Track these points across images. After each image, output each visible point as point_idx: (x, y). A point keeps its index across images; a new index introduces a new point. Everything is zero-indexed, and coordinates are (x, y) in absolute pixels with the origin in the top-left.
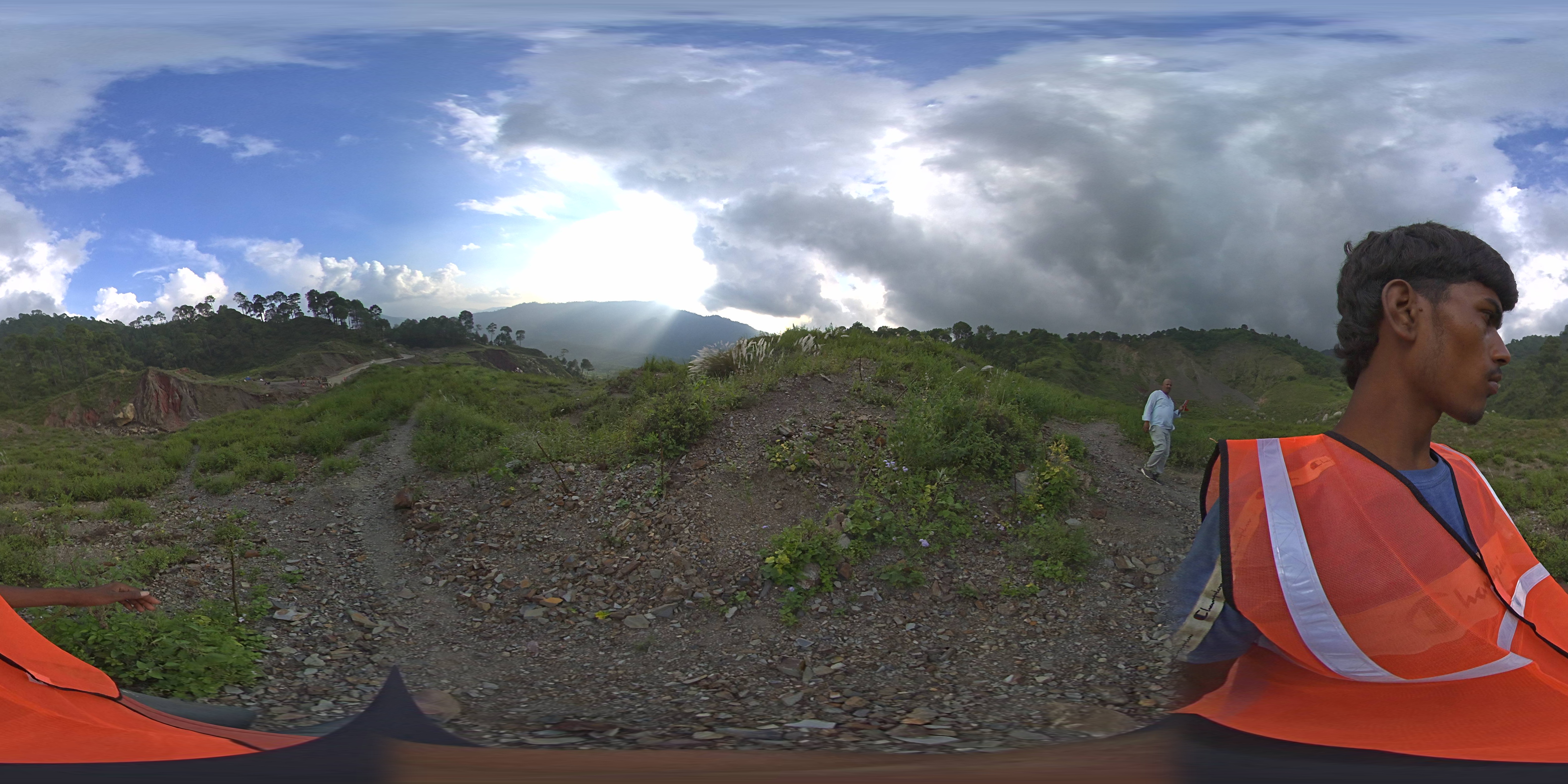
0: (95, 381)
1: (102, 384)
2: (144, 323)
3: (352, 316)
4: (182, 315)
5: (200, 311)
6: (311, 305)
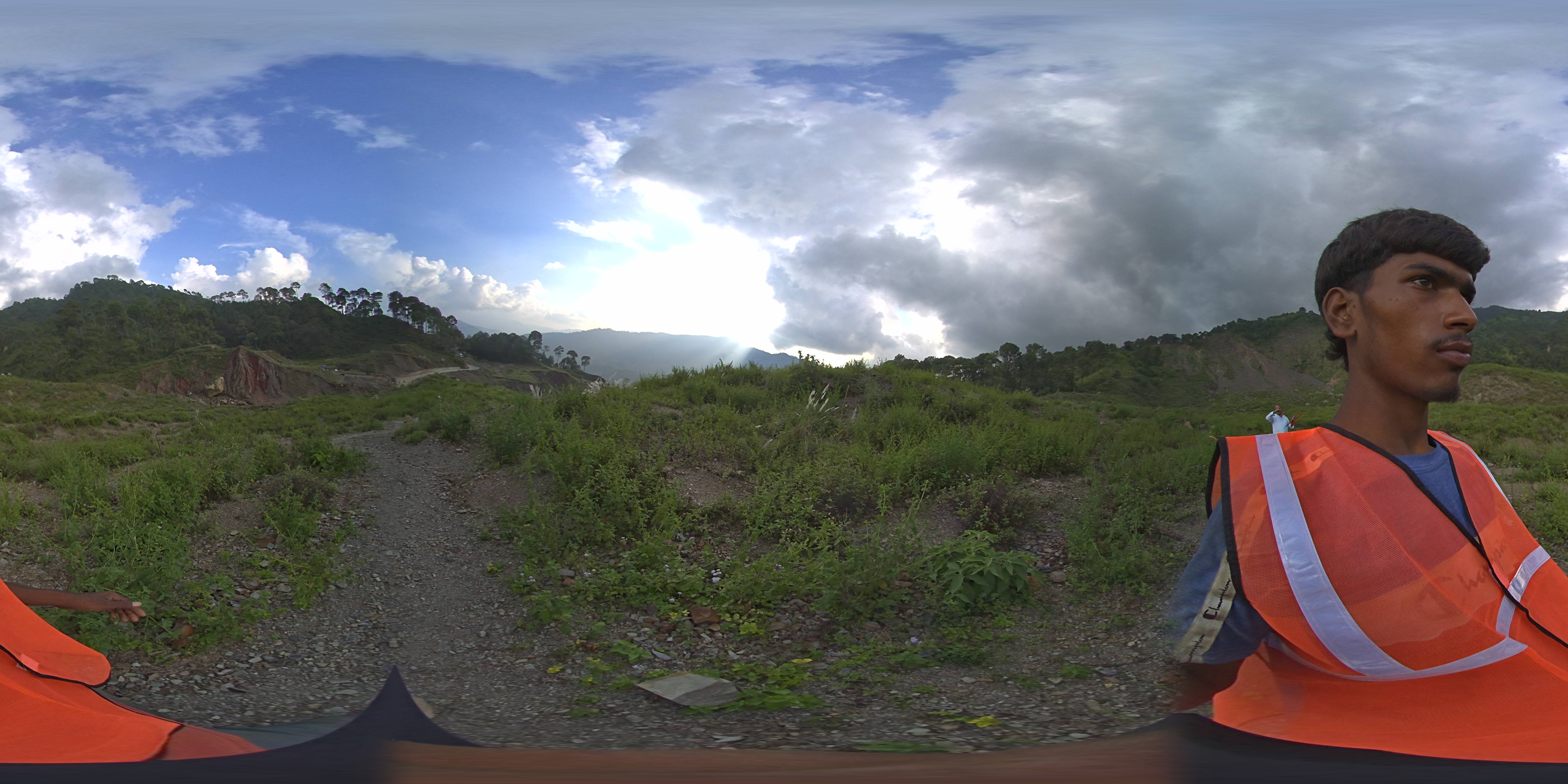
0: (185, 353)
1: (193, 356)
2: (226, 299)
3: (429, 322)
4: (265, 297)
5: (284, 295)
6: (391, 306)
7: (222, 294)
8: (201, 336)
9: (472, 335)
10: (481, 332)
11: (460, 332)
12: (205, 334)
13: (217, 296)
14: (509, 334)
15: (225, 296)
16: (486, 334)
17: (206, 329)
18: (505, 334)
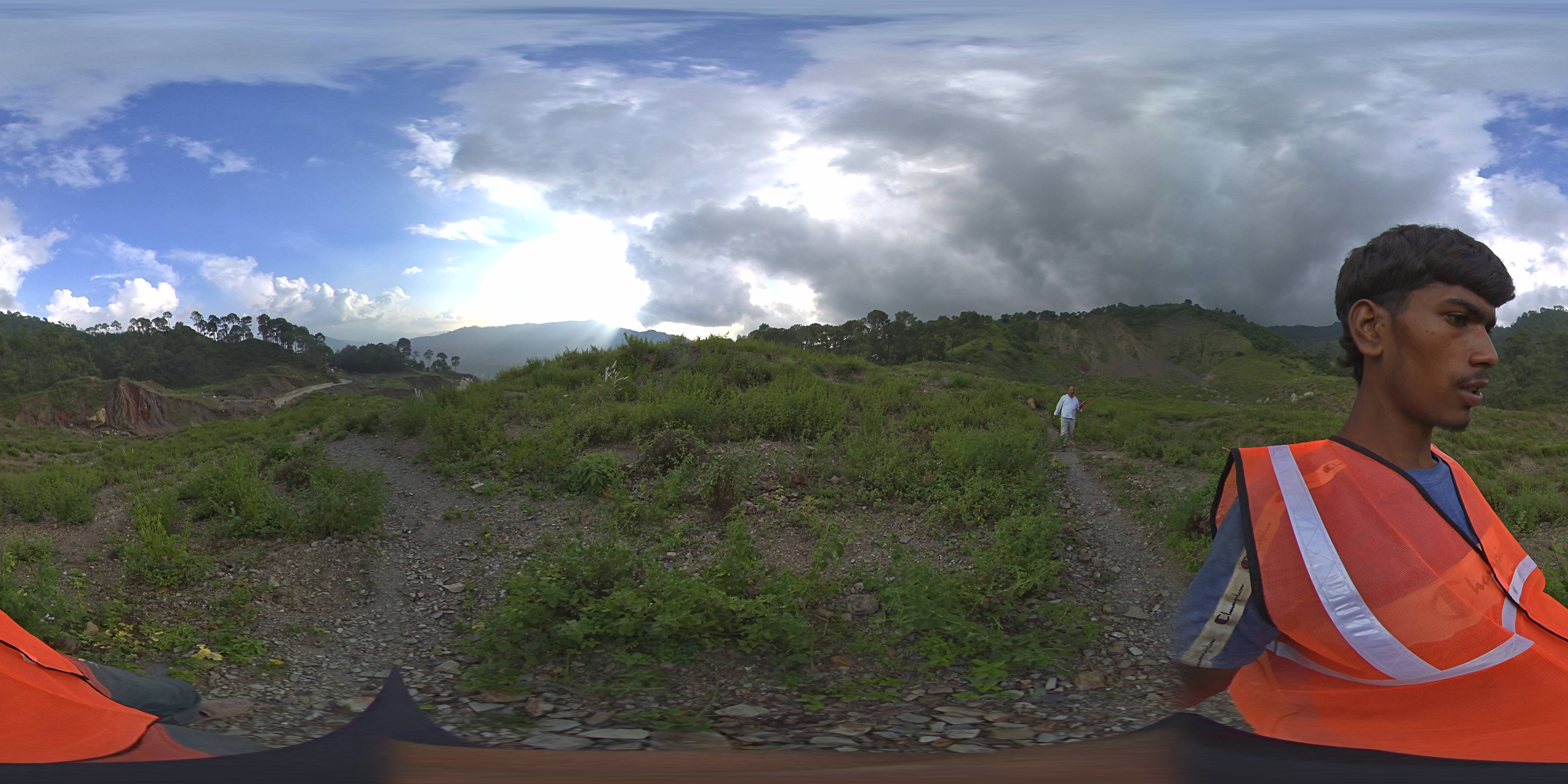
0: (66, 385)
1: (73, 387)
2: (101, 330)
3: (298, 341)
4: (139, 327)
5: (156, 325)
6: (261, 329)
7: (97, 326)
8: (80, 368)
9: (341, 350)
10: (349, 346)
11: (329, 348)
12: (83, 366)
13: (92, 328)
14: (376, 344)
15: (99, 328)
16: (354, 347)
17: (84, 361)
18: (372, 345)
